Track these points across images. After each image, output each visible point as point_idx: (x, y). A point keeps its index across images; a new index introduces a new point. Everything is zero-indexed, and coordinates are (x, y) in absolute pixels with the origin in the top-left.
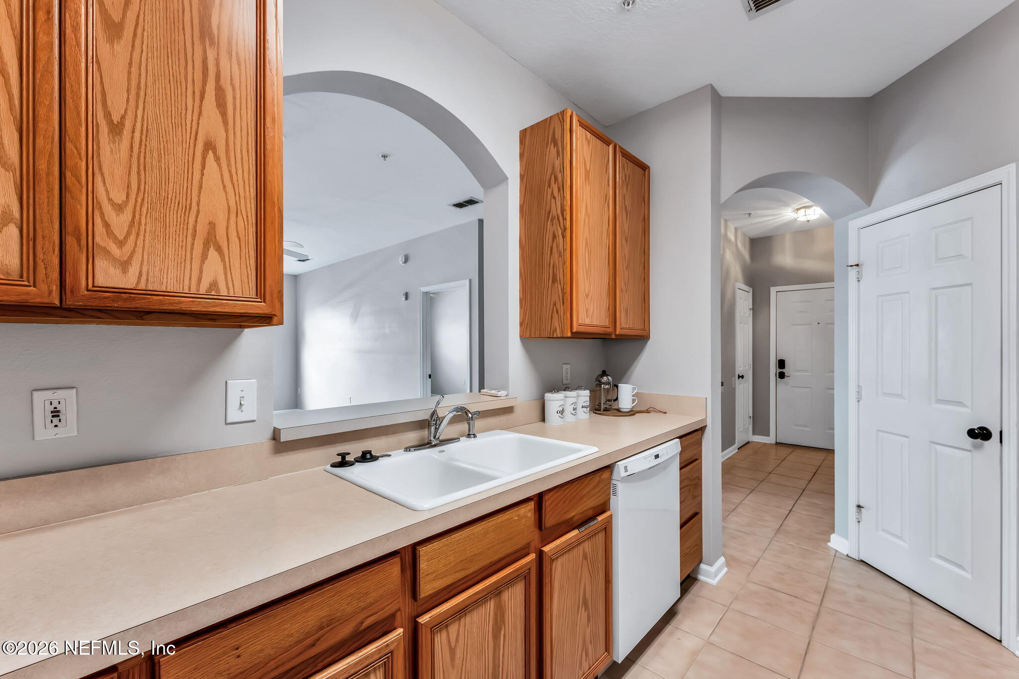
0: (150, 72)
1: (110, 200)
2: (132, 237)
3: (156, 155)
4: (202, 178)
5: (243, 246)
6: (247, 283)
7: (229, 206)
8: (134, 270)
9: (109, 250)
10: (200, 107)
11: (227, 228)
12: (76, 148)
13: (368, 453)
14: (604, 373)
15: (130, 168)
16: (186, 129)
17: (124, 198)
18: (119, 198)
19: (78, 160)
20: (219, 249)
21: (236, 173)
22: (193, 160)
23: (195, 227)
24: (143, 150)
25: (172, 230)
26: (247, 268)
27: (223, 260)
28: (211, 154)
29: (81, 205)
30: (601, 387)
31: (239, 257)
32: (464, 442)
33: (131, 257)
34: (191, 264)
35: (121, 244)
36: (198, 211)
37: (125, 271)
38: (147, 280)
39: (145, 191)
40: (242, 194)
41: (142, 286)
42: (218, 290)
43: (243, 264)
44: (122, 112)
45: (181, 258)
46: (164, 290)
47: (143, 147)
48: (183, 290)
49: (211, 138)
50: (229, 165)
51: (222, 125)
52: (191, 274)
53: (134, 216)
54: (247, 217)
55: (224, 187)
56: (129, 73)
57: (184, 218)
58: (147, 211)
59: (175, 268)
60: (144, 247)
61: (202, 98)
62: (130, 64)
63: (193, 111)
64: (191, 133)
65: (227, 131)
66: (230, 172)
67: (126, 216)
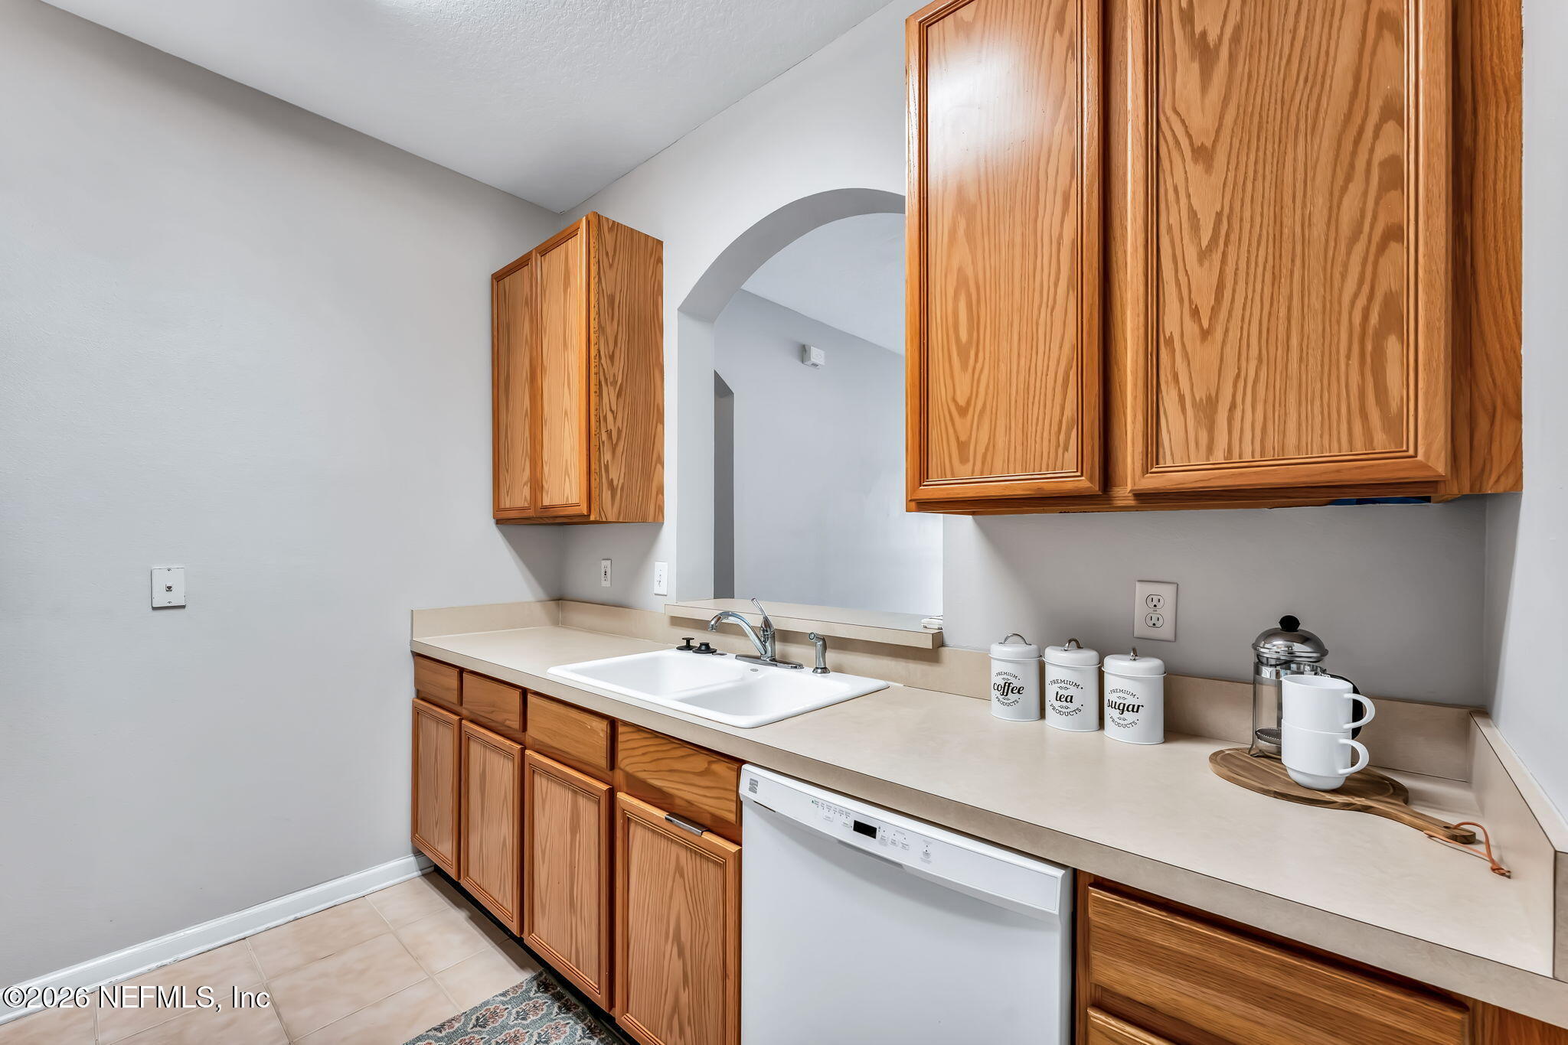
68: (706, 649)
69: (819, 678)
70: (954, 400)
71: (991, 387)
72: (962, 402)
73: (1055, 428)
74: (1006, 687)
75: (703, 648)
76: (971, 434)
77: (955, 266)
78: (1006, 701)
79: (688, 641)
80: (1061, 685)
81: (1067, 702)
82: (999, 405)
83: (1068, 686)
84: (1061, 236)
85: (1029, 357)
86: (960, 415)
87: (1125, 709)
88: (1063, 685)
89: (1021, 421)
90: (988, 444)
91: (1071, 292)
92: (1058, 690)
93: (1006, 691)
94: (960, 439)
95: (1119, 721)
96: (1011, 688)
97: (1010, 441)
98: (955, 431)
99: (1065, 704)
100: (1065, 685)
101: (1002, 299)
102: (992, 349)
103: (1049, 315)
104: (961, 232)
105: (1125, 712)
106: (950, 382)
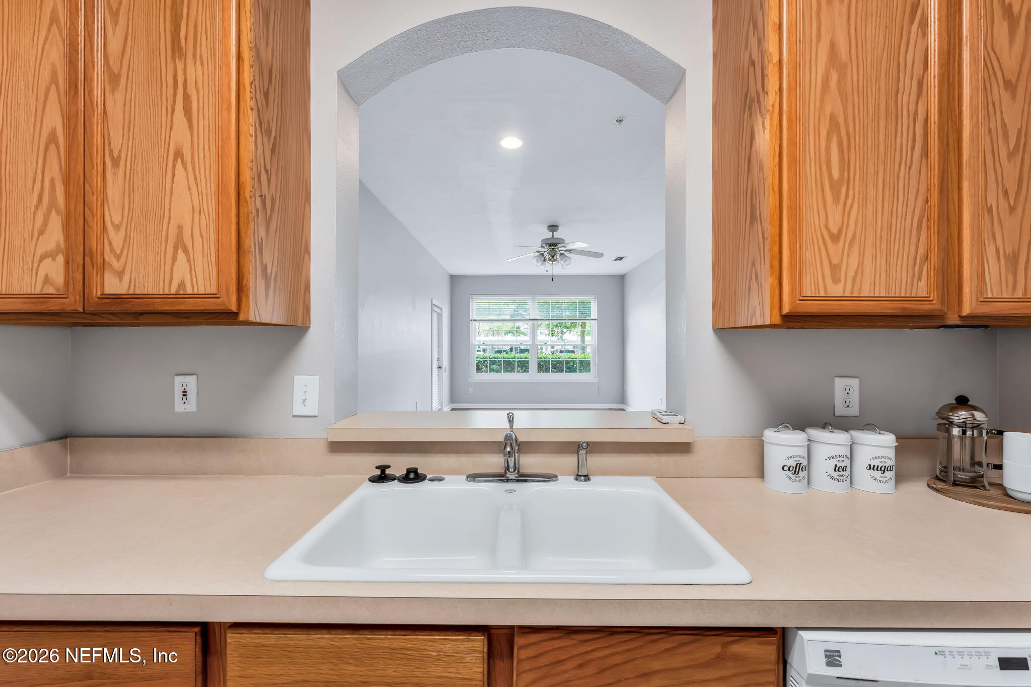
0: (137, 105)
1: (112, 222)
2: (125, 250)
3: (140, 176)
4: (172, 186)
5: (205, 244)
6: (208, 280)
7: (193, 207)
8: (126, 278)
9: (112, 264)
10: (172, 121)
11: (192, 228)
12: (90, 187)
13: (412, 472)
14: (962, 402)
15: (124, 192)
16: (161, 145)
17: (120, 219)
18: (117, 219)
19: (91, 196)
20: (186, 251)
21: (199, 172)
22: (166, 171)
23: (167, 232)
24: (132, 175)
25: (152, 238)
26: (208, 264)
27: (189, 260)
28: (179, 160)
29: (93, 231)
30: (948, 431)
31: (202, 256)
32: (566, 485)
33: (124, 268)
34: (165, 267)
35: (118, 257)
36: (170, 218)
37: (121, 279)
38: (135, 286)
39: (133, 209)
40: (204, 192)
41: (131, 292)
42: (185, 289)
43: (205, 261)
44: (120, 148)
45: (158, 263)
46: (146, 293)
47: (132, 171)
48: (159, 292)
49: (179, 146)
50: (193, 167)
51: (188, 129)
52: (164, 277)
53: (126, 232)
54: (209, 213)
55: (190, 189)
56: (124, 112)
57: (159, 226)
58: (135, 226)
59: (154, 273)
60: (132, 257)
61: (173, 111)
62: (125, 105)
63: (166, 126)
64: (164, 148)
65: (192, 135)
66: (194, 173)
67: (122, 234)
68: (413, 476)
69: (582, 486)
70: (827, 227)
71: (860, 221)
72: (835, 230)
73: (911, 261)
74: (798, 467)
75: (412, 476)
76: (842, 258)
77: (828, 111)
78: (797, 479)
79: (383, 468)
80: (839, 459)
81: (843, 471)
82: (867, 237)
83: (844, 459)
84: (916, 113)
85: (891, 202)
86: (832, 241)
87: (886, 470)
88: (841, 459)
89: (885, 253)
90: (858, 268)
91: (924, 158)
92: (837, 463)
93: (797, 470)
94: (833, 263)
95: (881, 479)
96: (801, 467)
97: (875, 268)
98: (828, 255)
99: (842, 473)
100: (842, 459)
101: (869, 150)
102: (861, 190)
103: (907, 174)
104: (833, 84)
105: (886, 472)
106: (824, 211)
